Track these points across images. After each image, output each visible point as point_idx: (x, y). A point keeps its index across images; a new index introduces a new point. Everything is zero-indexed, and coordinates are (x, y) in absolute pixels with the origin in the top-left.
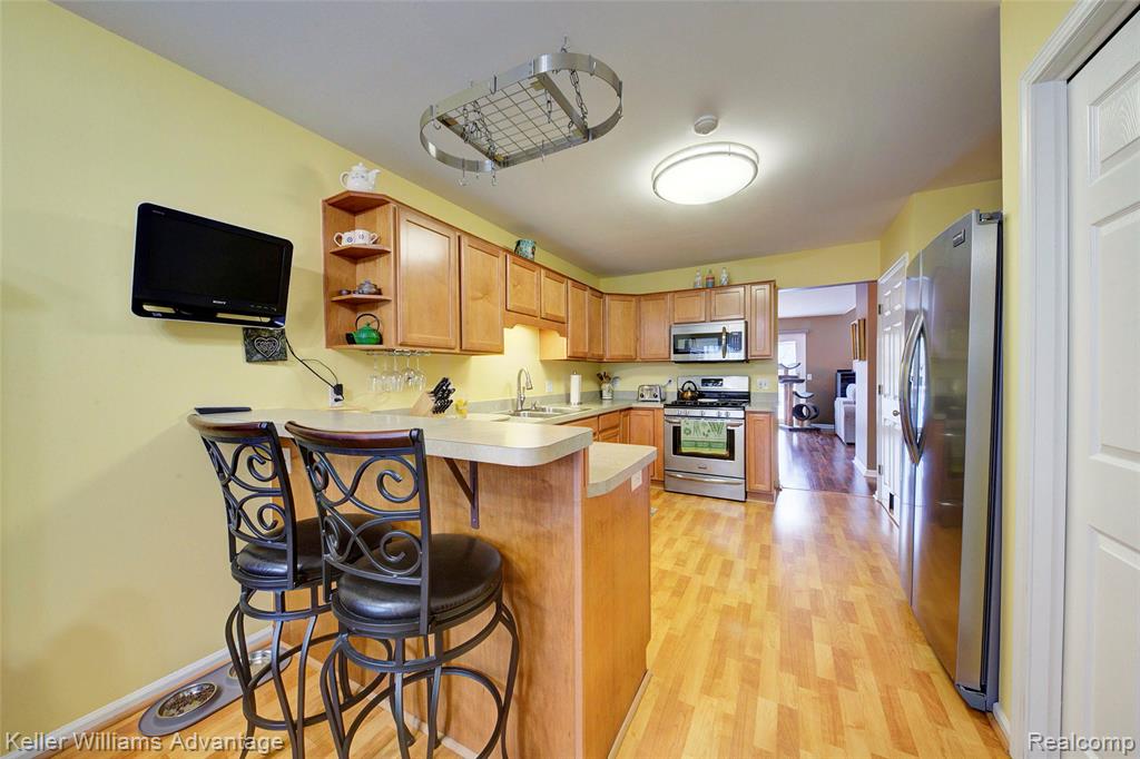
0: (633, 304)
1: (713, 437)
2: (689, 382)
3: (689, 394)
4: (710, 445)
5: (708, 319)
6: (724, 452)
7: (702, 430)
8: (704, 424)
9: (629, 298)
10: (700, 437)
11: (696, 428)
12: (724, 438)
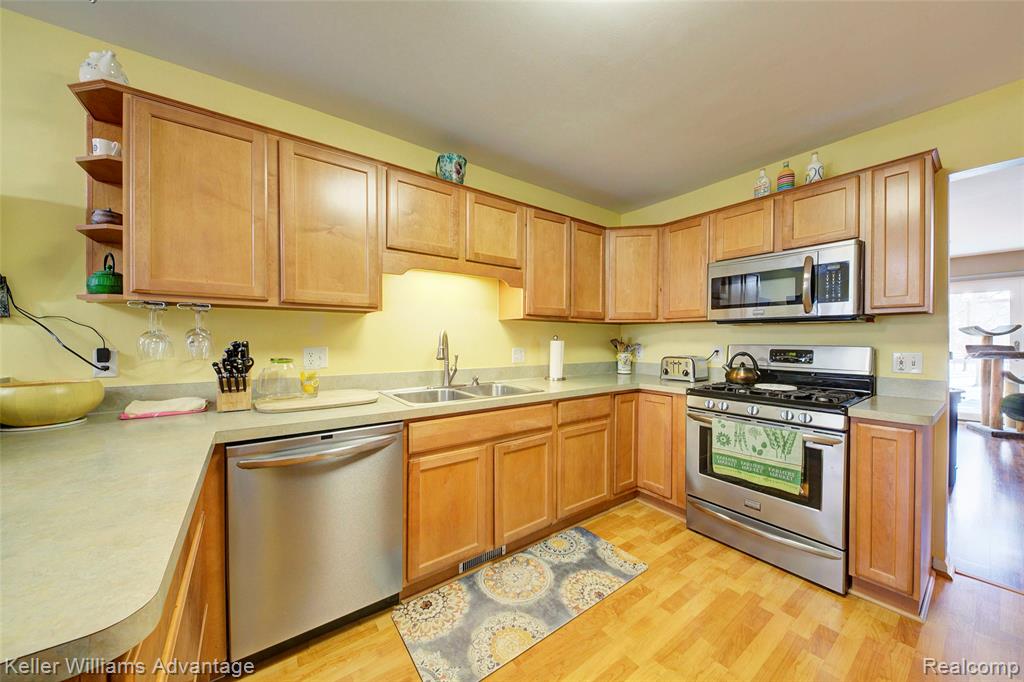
0: (654, 238)
1: (772, 456)
2: (744, 354)
3: (742, 374)
4: (766, 470)
5: (779, 246)
6: (796, 489)
7: (751, 440)
8: (755, 433)
9: (645, 232)
10: (746, 454)
11: (740, 437)
12: (796, 461)
